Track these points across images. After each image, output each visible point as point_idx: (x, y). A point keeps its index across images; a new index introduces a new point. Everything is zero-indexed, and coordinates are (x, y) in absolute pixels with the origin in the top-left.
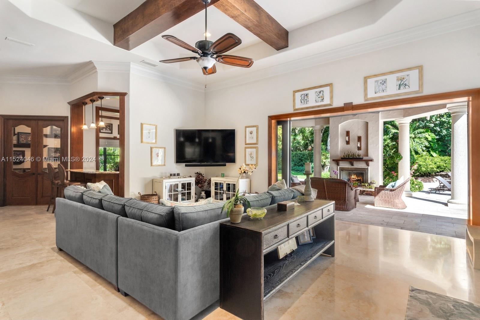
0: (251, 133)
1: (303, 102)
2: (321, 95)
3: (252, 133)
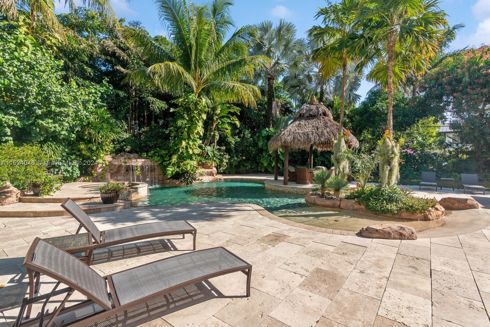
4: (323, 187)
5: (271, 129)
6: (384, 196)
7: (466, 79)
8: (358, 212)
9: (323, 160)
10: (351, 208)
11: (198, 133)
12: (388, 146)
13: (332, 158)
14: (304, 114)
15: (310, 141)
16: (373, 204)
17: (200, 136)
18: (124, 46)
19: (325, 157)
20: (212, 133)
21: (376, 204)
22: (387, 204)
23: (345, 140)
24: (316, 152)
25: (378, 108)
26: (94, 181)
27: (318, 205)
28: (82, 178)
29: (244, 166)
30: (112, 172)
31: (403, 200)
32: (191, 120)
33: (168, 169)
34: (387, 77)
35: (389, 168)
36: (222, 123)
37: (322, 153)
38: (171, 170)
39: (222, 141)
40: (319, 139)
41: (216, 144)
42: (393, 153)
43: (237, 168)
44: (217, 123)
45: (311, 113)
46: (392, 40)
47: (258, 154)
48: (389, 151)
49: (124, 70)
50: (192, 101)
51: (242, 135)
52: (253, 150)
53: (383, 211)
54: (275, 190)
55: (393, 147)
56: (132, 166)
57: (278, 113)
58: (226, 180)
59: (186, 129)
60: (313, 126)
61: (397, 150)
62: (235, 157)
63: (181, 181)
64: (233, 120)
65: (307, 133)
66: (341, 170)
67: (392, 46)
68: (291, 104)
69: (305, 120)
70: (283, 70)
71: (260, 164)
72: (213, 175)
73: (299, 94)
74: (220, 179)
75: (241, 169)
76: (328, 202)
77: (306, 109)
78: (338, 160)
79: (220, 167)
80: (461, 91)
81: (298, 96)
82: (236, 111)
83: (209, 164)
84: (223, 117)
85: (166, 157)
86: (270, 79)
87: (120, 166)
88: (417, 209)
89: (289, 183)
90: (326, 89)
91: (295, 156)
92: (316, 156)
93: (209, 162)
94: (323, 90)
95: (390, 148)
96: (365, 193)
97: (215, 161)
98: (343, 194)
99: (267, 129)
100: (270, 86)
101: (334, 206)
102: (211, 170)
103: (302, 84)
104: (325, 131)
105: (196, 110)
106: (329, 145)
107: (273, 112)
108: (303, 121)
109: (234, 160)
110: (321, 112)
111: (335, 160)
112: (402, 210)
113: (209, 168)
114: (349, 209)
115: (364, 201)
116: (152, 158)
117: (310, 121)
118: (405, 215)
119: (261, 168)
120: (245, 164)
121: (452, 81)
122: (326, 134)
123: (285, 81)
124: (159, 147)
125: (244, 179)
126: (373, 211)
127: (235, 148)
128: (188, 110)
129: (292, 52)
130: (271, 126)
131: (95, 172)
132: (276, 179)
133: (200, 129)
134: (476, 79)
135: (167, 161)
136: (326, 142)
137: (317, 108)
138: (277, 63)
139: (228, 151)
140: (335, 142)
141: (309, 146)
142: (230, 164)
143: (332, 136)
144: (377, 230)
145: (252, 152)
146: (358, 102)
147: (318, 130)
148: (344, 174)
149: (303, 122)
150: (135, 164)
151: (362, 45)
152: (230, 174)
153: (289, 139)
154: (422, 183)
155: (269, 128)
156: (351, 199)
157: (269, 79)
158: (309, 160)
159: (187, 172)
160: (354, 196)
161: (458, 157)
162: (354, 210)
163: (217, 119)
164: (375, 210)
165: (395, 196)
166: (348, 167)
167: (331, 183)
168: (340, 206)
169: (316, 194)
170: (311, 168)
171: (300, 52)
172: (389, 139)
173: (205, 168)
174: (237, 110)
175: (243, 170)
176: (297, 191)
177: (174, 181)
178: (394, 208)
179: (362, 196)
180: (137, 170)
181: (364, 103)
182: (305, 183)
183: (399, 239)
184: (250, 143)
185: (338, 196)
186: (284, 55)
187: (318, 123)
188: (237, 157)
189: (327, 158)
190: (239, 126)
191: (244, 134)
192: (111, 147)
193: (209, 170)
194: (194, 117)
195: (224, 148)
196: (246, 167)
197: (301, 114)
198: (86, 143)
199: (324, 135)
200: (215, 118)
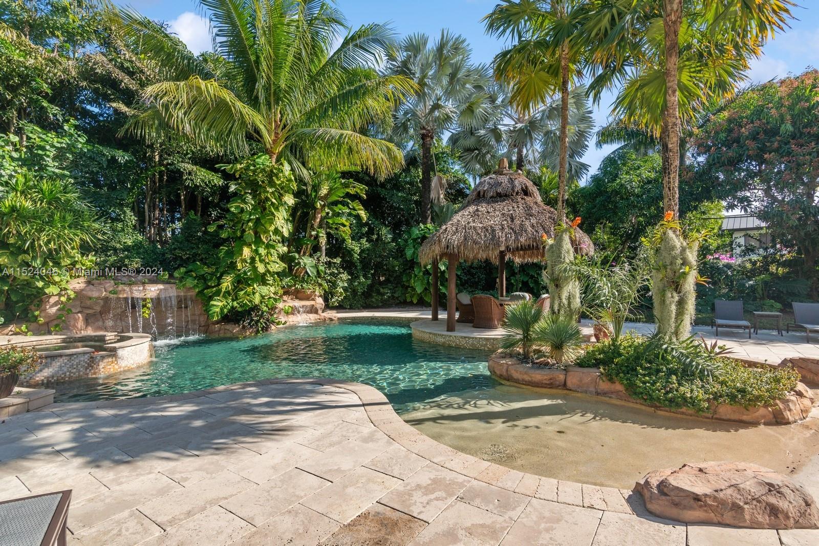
4: (527, 339)
5: (429, 225)
6: (669, 362)
7: (788, 127)
8: (607, 399)
9: (525, 280)
10: (592, 389)
11: (277, 231)
12: (673, 248)
13: (545, 277)
14: (484, 192)
15: (498, 244)
16: (644, 383)
17: (283, 237)
18: (133, 67)
19: (528, 274)
20: (314, 233)
21: (654, 384)
22: (680, 384)
23: (571, 238)
24: (512, 267)
25: (622, 185)
26: (37, 333)
27: (517, 381)
28: (12, 327)
29: (379, 293)
30: (88, 312)
31: (717, 373)
32: (262, 206)
33: (212, 303)
34: (666, 93)
35: (677, 298)
36: (333, 215)
37: (524, 267)
38: (218, 305)
39: (336, 248)
40: (517, 239)
41: (324, 254)
42: (685, 262)
43: (366, 298)
44: (324, 214)
45: (499, 190)
46: (675, 8)
47: (404, 271)
48: (675, 258)
49: (127, 109)
50: (264, 170)
51: (375, 237)
52: (396, 265)
53: (671, 401)
54: (429, 343)
55: (683, 250)
56: (132, 298)
57: (442, 196)
58: (342, 321)
59: (250, 224)
60: (503, 214)
61: (692, 257)
62: (361, 277)
63: (244, 327)
64: (354, 209)
65: (491, 227)
66: (565, 301)
67: (674, 22)
68: (467, 182)
69: (488, 203)
70: (448, 119)
71: (409, 289)
72: (316, 312)
73: (479, 162)
74: (331, 320)
75: (374, 300)
76: (539, 376)
77: (489, 183)
78: (557, 280)
79: (332, 296)
80: (776, 150)
81: (478, 166)
82: (359, 191)
83: (309, 292)
84: (335, 203)
85: (211, 279)
86: (426, 137)
88: (758, 398)
89: (458, 326)
90: (527, 156)
91: (475, 274)
92: (512, 273)
93: (308, 288)
94: (521, 155)
95: (678, 251)
96: (620, 355)
97: (320, 285)
98: (572, 354)
99: (422, 226)
100: (426, 148)
101: (551, 384)
102: (312, 303)
103: (484, 145)
104: (527, 223)
105: (271, 187)
106: (535, 252)
107: (433, 195)
108: (484, 205)
109: (359, 283)
110: (518, 188)
111: (551, 280)
112: (721, 400)
113: (308, 298)
114: (586, 392)
115: (621, 375)
116: (181, 282)
117: (497, 206)
118: (726, 410)
119: (412, 297)
120: (382, 290)
121: (758, 134)
122: (529, 229)
123: (454, 140)
124: (201, 260)
125: (376, 318)
126: (645, 400)
127: (362, 260)
128: (255, 187)
129: (463, 86)
130: (429, 220)
131: (43, 314)
132: (435, 318)
133: (282, 223)
134: (806, 126)
135: (213, 287)
136: (529, 245)
137: (511, 181)
138: (436, 107)
139: (348, 266)
140: (550, 242)
141: (497, 252)
142: (351, 290)
143: (541, 232)
144: (697, 498)
145: (394, 267)
146: (584, 176)
147: (512, 221)
148: (571, 310)
149: (483, 208)
150: (141, 295)
151: (603, 31)
152: (352, 308)
153: (456, 240)
154: (719, 321)
155: (425, 223)
156: (589, 366)
157: (424, 137)
158: (498, 280)
159: (256, 308)
160: (596, 359)
161: (768, 270)
162: (598, 394)
163: (323, 206)
164: (651, 398)
165: (698, 364)
166: (578, 295)
167: (543, 331)
168: (565, 384)
169: (511, 356)
170: (502, 296)
171: (478, 87)
172: (674, 232)
173: (301, 299)
174: (361, 190)
175: (377, 300)
176: (473, 344)
177: (229, 327)
178: (700, 394)
179: (616, 361)
181: (595, 179)
182: (491, 327)
183: (772, 527)
184: (391, 251)
185: (559, 361)
186: (449, 93)
187: (516, 208)
188: (365, 276)
189: (532, 277)
190: (365, 219)
191: (378, 234)
192: (91, 261)
193: (308, 303)
194: (267, 199)
195: (338, 260)
196: (383, 294)
197: (479, 192)
198: (12, 253)
199: (526, 231)
200: (319, 204)
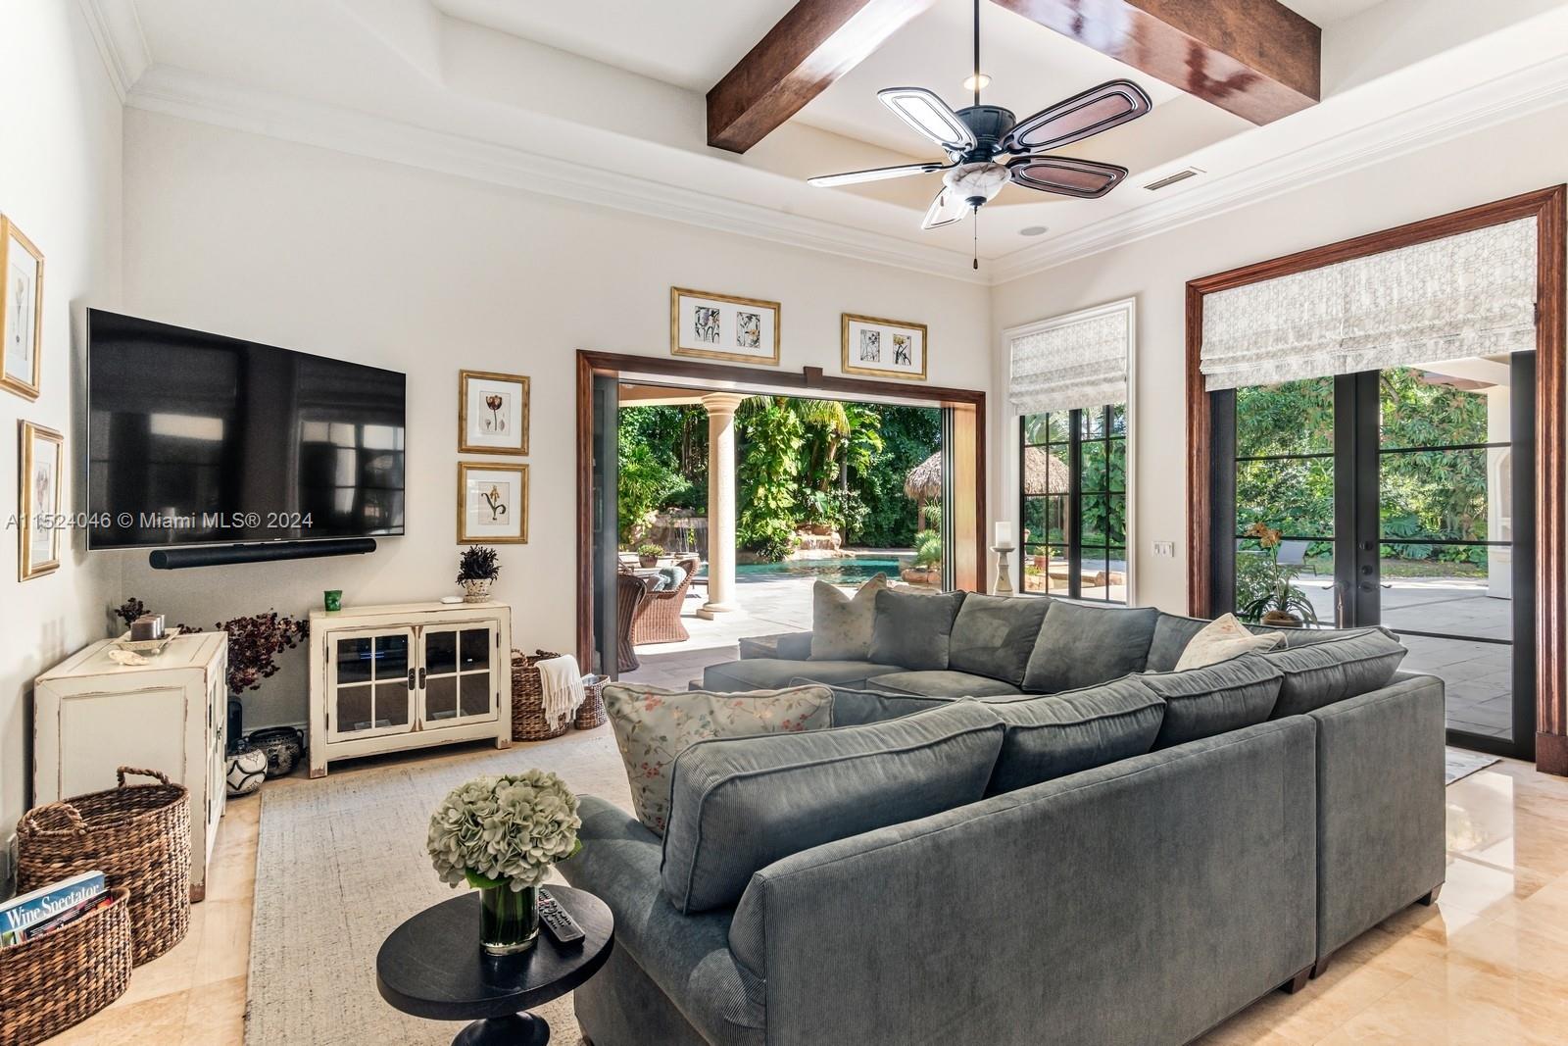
0: (494, 404)
1: (701, 331)
2: (752, 326)
3: (499, 406)
11: (786, 472)
17: (792, 476)
20: (825, 467)
30: (654, 538)
32: (772, 452)
41: (846, 486)
50: (773, 420)
59: (764, 467)
63: (761, 556)
64: (871, 438)
79: (848, 533)
82: (872, 420)
83: (824, 527)
84: (854, 432)
87: (666, 529)
97: (837, 520)
102: (829, 538)
105: (780, 435)
113: (824, 533)
128: (766, 435)
133: (791, 464)
159: (770, 539)
173: (816, 534)
177: (749, 555)
180: (689, 534)
193: (823, 538)
194: (777, 446)
